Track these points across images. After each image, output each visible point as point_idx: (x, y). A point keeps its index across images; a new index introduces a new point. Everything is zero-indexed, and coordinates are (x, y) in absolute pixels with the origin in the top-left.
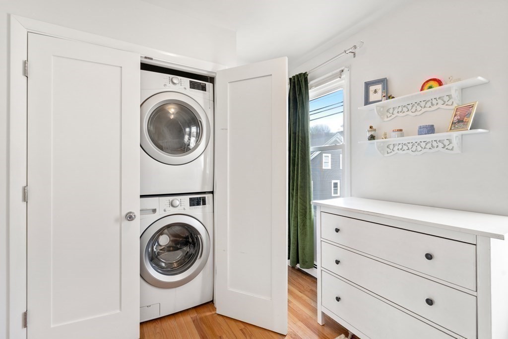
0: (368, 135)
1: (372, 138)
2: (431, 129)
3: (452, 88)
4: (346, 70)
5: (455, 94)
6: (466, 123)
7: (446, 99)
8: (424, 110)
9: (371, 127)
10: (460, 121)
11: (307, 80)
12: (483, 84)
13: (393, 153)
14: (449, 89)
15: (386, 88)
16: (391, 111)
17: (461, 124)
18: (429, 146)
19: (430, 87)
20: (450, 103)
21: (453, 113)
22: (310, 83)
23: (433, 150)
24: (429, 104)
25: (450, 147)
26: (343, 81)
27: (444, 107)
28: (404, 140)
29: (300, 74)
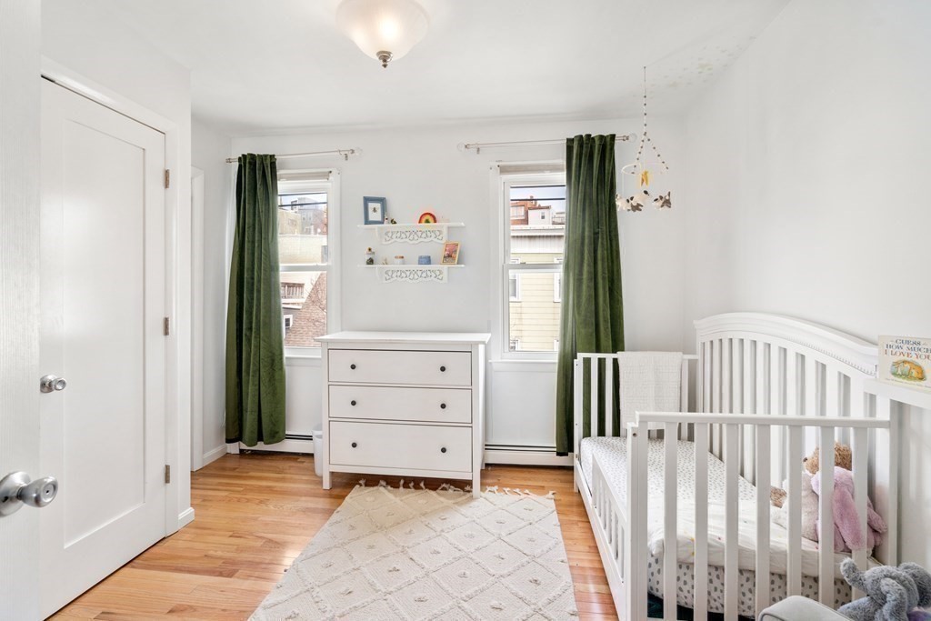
0: (367, 258)
1: (371, 262)
2: (428, 260)
3: (442, 225)
4: (334, 171)
5: (445, 231)
6: (454, 259)
7: (438, 233)
8: (420, 240)
9: (370, 250)
10: (449, 256)
11: (275, 168)
12: (462, 227)
13: (392, 280)
14: (442, 227)
15: (384, 210)
16: (390, 235)
17: (450, 259)
18: (424, 275)
19: (427, 221)
20: (440, 238)
21: (443, 247)
22: (279, 173)
23: (428, 279)
24: (424, 235)
25: (440, 277)
26: (329, 184)
27: (436, 240)
28: (404, 267)
29: (266, 156)
